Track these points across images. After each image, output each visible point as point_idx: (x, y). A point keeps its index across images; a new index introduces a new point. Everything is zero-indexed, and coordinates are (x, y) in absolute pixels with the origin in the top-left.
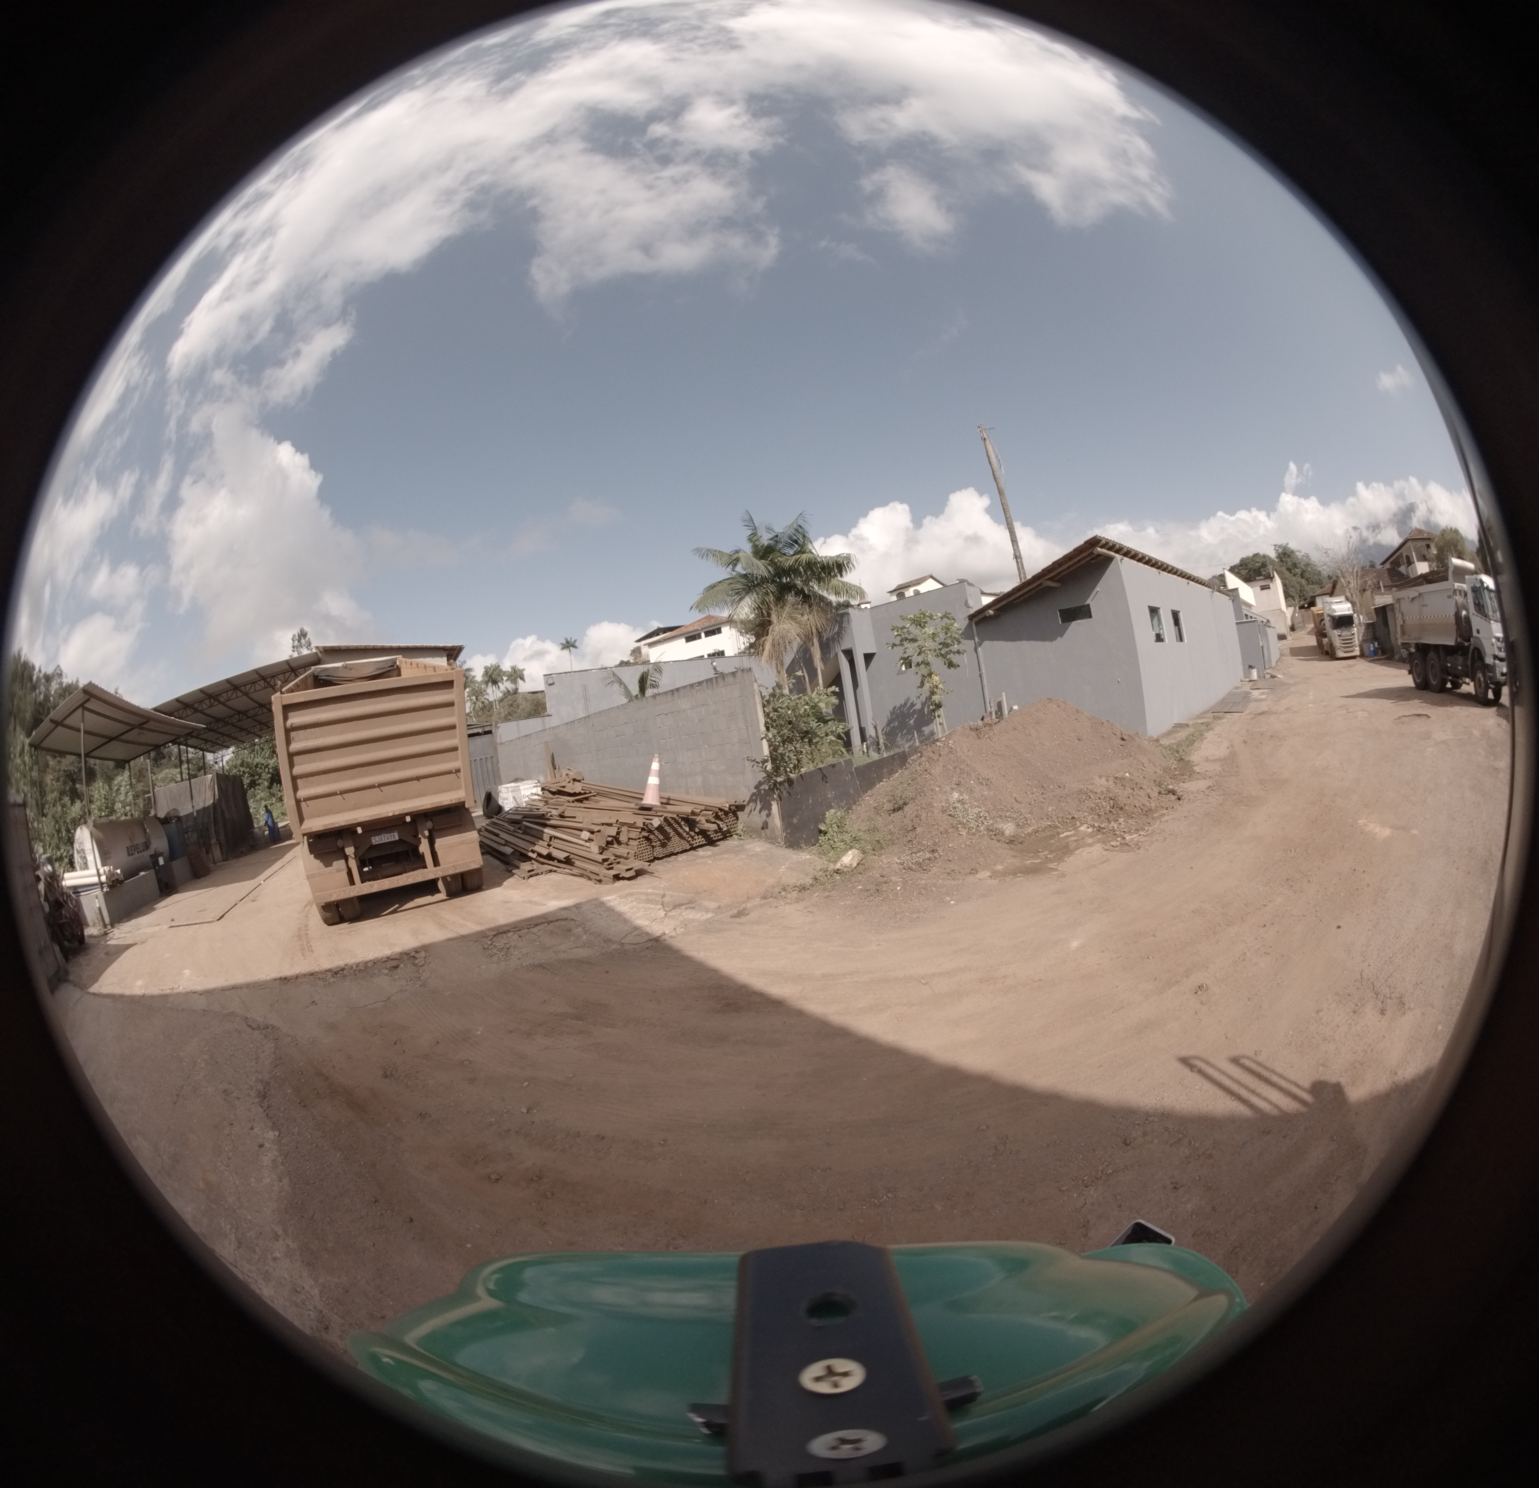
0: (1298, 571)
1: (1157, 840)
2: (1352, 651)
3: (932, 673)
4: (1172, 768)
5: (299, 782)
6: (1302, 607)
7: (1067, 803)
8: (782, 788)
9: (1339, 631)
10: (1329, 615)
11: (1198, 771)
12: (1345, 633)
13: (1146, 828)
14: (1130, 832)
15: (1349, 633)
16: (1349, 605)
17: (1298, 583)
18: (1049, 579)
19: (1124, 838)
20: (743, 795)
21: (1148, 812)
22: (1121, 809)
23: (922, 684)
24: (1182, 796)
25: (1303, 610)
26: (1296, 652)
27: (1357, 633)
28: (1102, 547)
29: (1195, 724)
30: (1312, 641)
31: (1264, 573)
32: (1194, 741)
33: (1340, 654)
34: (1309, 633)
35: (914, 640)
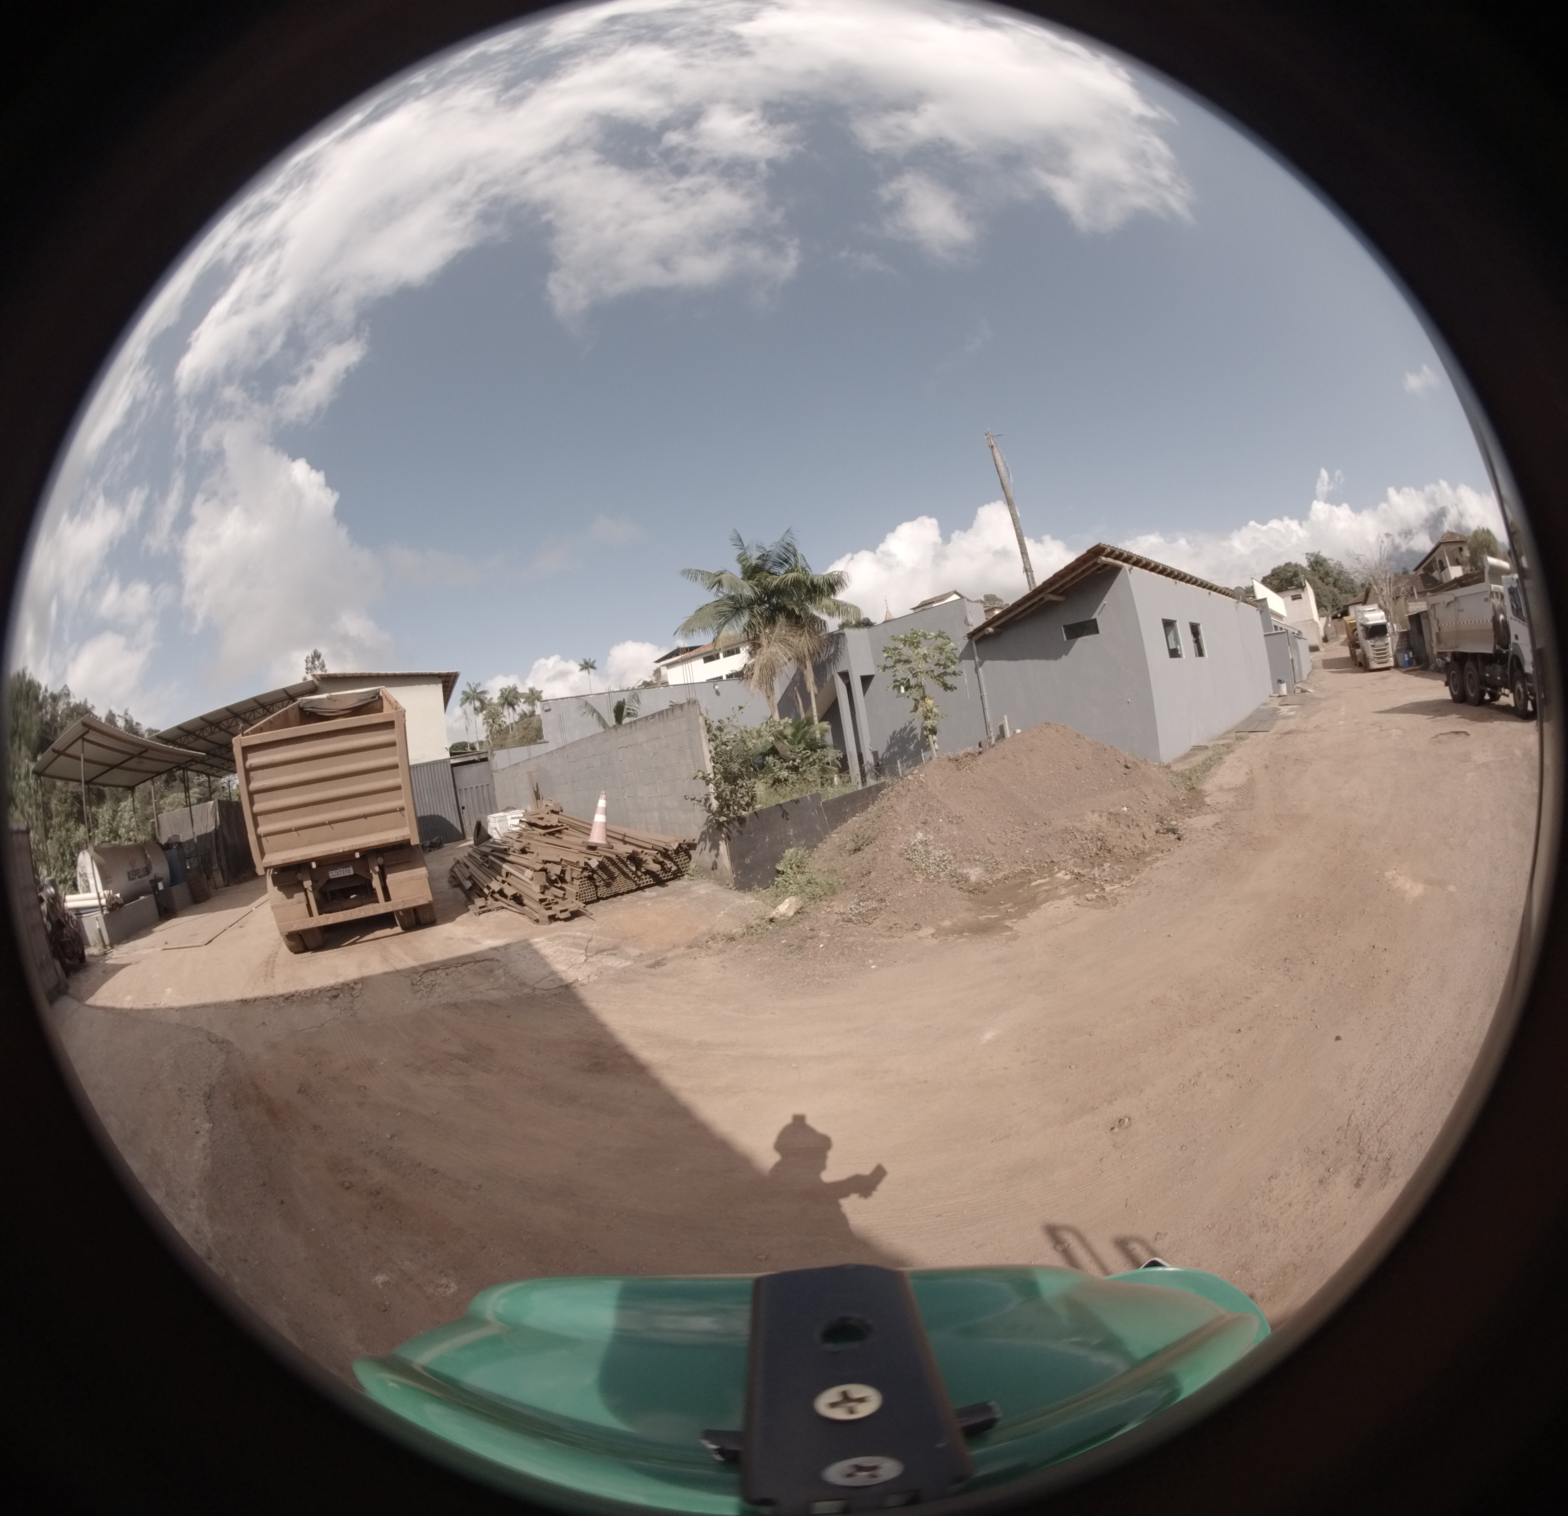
0: (1331, 580)
1: (1140, 894)
2: (1386, 662)
3: (925, 697)
4: (1181, 799)
5: (259, 818)
6: (1335, 617)
7: (1049, 843)
8: (731, 827)
9: (1373, 641)
10: (1362, 625)
11: (1208, 803)
12: (1379, 643)
13: (1132, 877)
14: (1112, 882)
15: (1382, 643)
16: (1382, 613)
17: (1330, 592)
18: (1051, 593)
19: (1104, 889)
20: (694, 833)
21: (1139, 856)
22: (1109, 851)
23: (916, 709)
24: (1182, 836)
25: (1336, 620)
26: (1329, 664)
27: (1391, 642)
28: (1107, 556)
29: (1214, 746)
30: (1345, 652)
31: (1296, 582)
32: (1212, 766)
33: (1374, 665)
34: (1342, 644)
35: (907, 661)
